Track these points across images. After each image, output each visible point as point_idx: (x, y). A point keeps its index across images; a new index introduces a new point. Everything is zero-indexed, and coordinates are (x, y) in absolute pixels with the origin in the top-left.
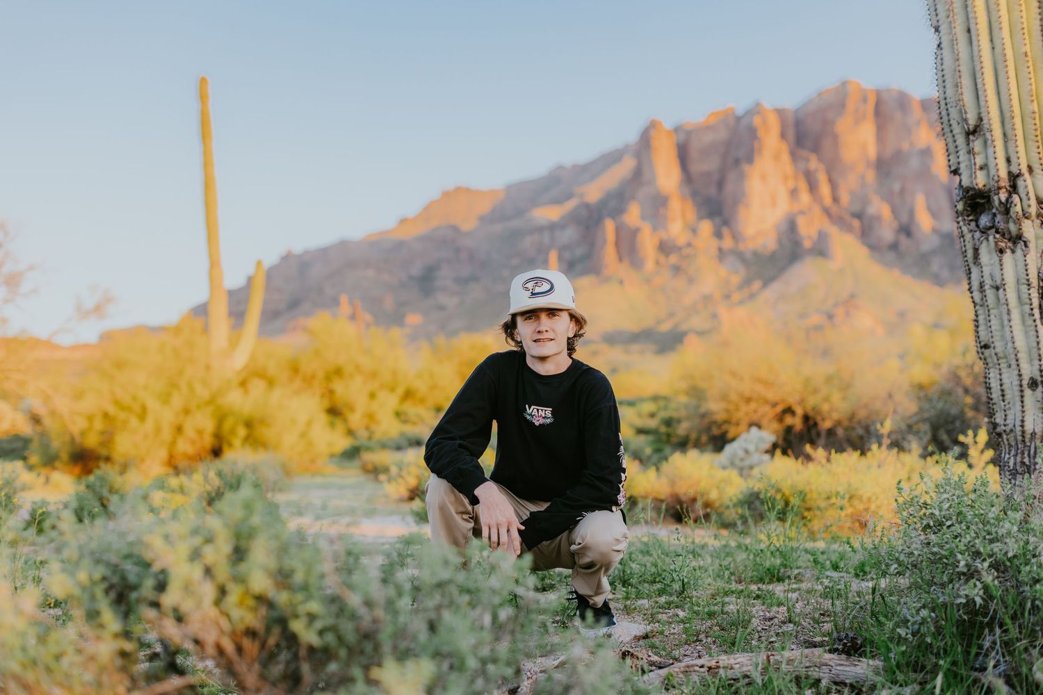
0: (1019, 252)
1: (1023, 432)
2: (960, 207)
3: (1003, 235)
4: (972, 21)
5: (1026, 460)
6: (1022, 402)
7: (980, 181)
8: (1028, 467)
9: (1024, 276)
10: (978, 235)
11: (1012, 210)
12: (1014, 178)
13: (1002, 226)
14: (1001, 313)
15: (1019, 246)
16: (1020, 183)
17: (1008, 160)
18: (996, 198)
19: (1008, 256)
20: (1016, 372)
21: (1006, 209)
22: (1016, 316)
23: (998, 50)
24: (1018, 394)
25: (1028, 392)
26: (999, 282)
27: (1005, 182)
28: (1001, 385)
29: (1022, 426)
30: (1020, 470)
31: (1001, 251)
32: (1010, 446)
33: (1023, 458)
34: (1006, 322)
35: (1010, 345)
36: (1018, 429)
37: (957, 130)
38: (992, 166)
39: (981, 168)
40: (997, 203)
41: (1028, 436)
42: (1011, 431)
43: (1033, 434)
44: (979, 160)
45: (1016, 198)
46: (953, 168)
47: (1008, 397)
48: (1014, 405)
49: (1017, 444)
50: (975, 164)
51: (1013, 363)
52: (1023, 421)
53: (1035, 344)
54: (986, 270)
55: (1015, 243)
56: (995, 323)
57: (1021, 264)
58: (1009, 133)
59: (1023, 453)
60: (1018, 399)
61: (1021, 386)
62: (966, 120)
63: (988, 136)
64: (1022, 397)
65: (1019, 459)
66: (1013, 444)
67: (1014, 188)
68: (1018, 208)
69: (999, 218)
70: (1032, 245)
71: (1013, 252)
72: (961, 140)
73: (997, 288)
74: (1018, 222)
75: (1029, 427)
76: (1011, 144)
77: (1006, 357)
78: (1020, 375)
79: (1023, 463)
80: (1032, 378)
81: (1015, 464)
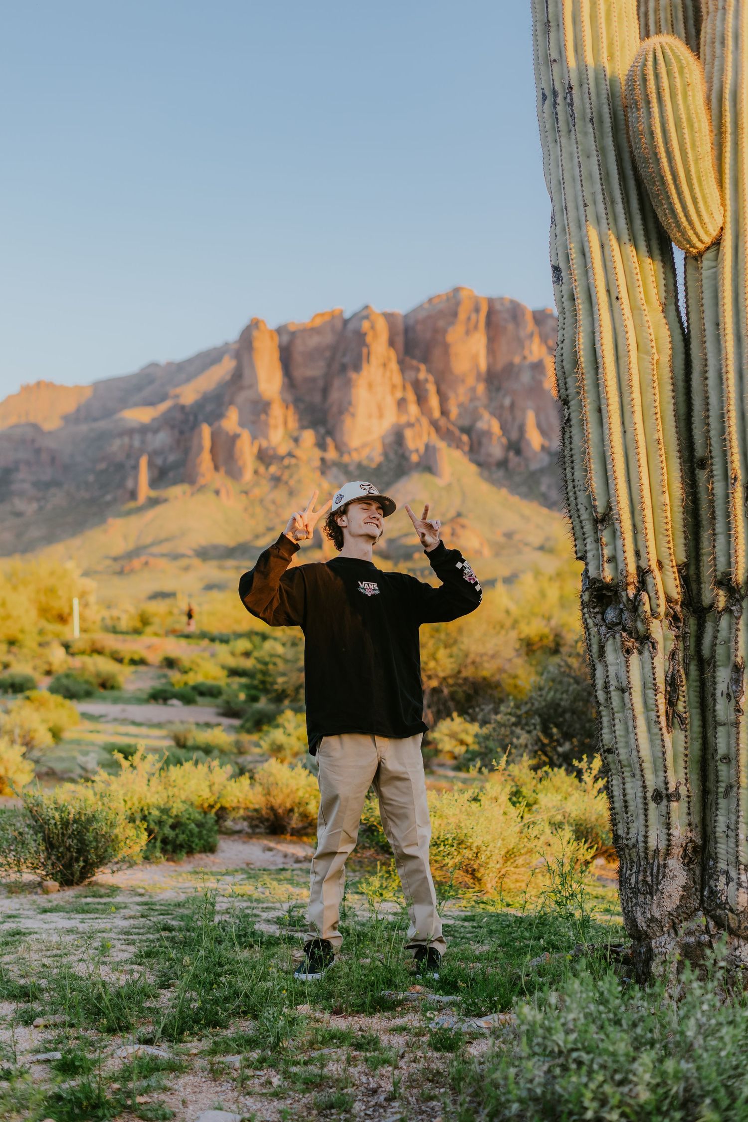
0: (646, 654)
1: (646, 848)
2: (586, 597)
3: (630, 634)
4: (603, 401)
5: (649, 879)
6: (646, 816)
7: (608, 574)
8: (651, 887)
9: (651, 680)
10: (603, 630)
11: (640, 610)
12: (643, 574)
13: (629, 624)
14: (626, 717)
15: (646, 646)
16: (649, 580)
17: (637, 554)
18: (623, 593)
19: (634, 658)
20: (640, 783)
21: (635, 606)
22: (641, 722)
23: (629, 436)
24: (641, 806)
25: (652, 805)
26: (624, 684)
27: (633, 578)
28: (624, 795)
29: (646, 842)
30: (642, 889)
31: (628, 652)
32: (632, 861)
33: (645, 876)
34: (631, 729)
35: (634, 753)
36: (641, 845)
37: (585, 516)
38: (620, 558)
39: (609, 561)
40: (624, 599)
41: (651, 853)
42: (634, 846)
43: (657, 851)
44: (607, 552)
45: (645, 597)
46: (579, 555)
47: (631, 808)
48: (637, 818)
49: (639, 860)
50: (603, 556)
51: (638, 772)
52: (646, 837)
53: (660, 755)
54: (612, 670)
55: (642, 643)
56: (619, 727)
57: (648, 667)
58: (639, 525)
59: (645, 871)
60: (641, 812)
61: (645, 798)
62: (595, 507)
63: (617, 526)
64: (646, 810)
65: (641, 878)
66: (635, 859)
67: (642, 585)
68: (647, 608)
69: (626, 615)
70: (660, 647)
71: (640, 653)
72: (588, 527)
73: (623, 691)
74: (646, 622)
75: (652, 843)
76: (640, 537)
77: (630, 766)
78: (644, 787)
79: (645, 882)
80: (656, 790)
81: (637, 882)
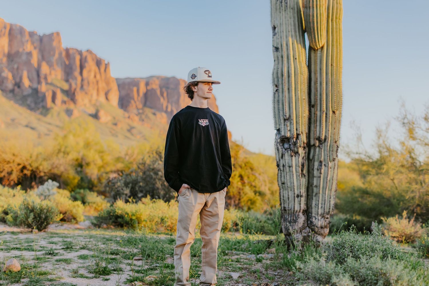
0: (297, 157)
1: (294, 210)
2: (279, 140)
3: (293, 151)
4: (290, 87)
5: (295, 218)
6: (294, 201)
7: (288, 135)
8: (295, 221)
9: (298, 164)
10: (284, 150)
11: (297, 145)
12: (298, 135)
13: (293, 148)
14: (290, 174)
15: (297, 155)
16: (300, 137)
17: (297, 130)
18: (292, 140)
19: (294, 158)
20: (293, 192)
21: (295, 144)
22: (295, 176)
23: (297, 97)
24: (293, 199)
25: (296, 198)
26: (290, 165)
27: (295, 136)
28: (288, 196)
29: (294, 208)
30: (292, 221)
31: (292, 156)
32: (289, 214)
33: (293, 218)
34: (292, 177)
35: (292, 184)
36: (293, 209)
37: (282, 118)
38: (292, 130)
39: (289, 131)
40: (292, 142)
41: (295, 211)
42: (290, 210)
43: (297, 211)
44: (289, 128)
45: (298, 141)
46: (277, 129)
47: (290, 199)
48: (292, 202)
49: (291, 214)
50: (287, 129)
51: (293, 190)
52: (294, 207)
53: (299, 185)
54: (287, 161)
55: (295, 154)
56: (288, 177)
57: (297, 161)
58: (298, 121)
59: (293, 216)
60: (293, 200)
61: (294, 196)
62: (286, 116)
63: (292, 121)
64: (295, 200)
65: (292, 218)
66: (290, 213)
67: (297, 138)
68: (299, 144)
69: (292, 146)
70: (300, 155)
71: (295, 156)
72: (282, 121)
73: (290, 167)
74: (298, 148)
75: (296, 209)
76: (298, 125)
77: (290, 188)
78: (295, 193)
79: (293, 219)
80: (297, 194)
81: (291, 219)
